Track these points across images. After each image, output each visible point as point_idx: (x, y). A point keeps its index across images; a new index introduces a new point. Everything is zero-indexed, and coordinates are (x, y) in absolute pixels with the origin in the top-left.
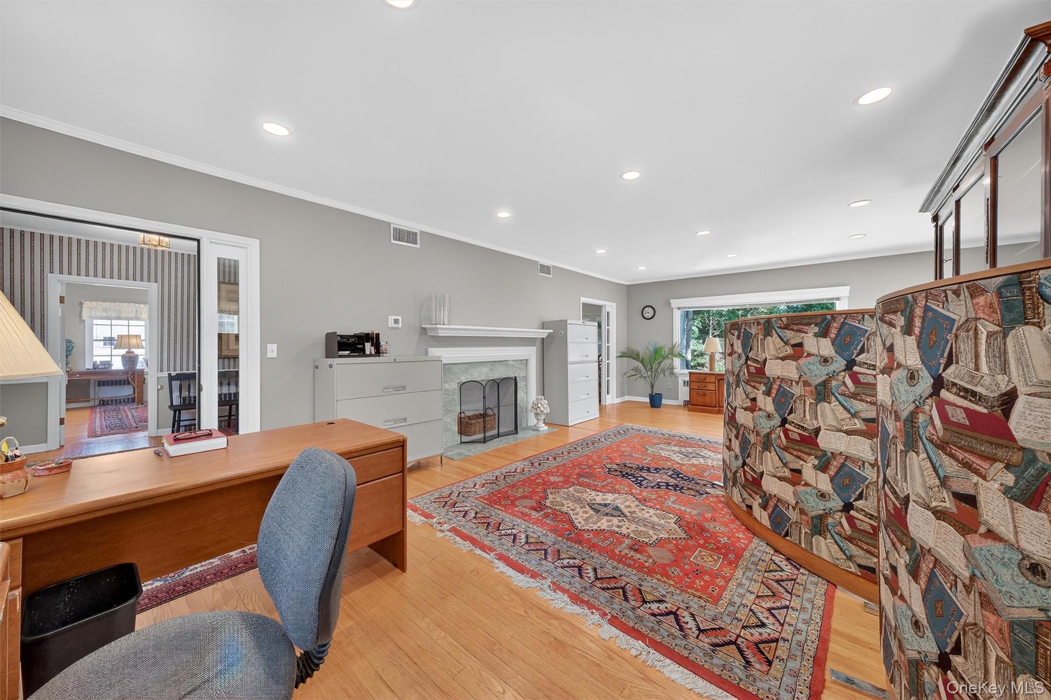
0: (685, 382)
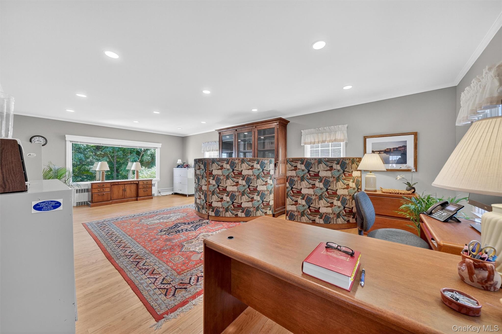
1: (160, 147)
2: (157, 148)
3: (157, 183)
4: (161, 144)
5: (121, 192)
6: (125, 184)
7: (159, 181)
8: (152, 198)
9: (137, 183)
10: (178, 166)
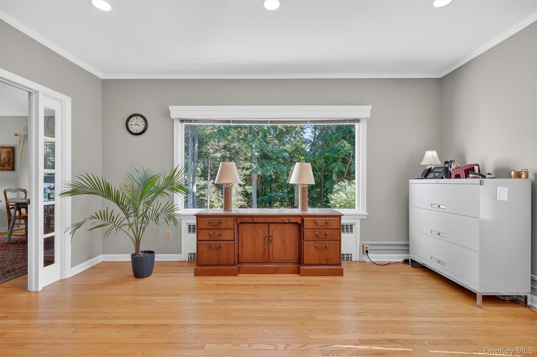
0: (190, 226)
1: (368, 115)
2: (358, 121)
3: (358, 222)
4: (369, 107)
5: (260, 242)
6: (269, 223)
7: (365, 217)
8: (340, 273)
9: (300, 222)
10: (427, 174)
